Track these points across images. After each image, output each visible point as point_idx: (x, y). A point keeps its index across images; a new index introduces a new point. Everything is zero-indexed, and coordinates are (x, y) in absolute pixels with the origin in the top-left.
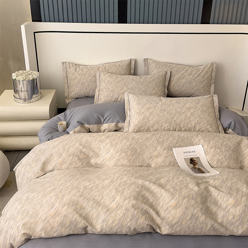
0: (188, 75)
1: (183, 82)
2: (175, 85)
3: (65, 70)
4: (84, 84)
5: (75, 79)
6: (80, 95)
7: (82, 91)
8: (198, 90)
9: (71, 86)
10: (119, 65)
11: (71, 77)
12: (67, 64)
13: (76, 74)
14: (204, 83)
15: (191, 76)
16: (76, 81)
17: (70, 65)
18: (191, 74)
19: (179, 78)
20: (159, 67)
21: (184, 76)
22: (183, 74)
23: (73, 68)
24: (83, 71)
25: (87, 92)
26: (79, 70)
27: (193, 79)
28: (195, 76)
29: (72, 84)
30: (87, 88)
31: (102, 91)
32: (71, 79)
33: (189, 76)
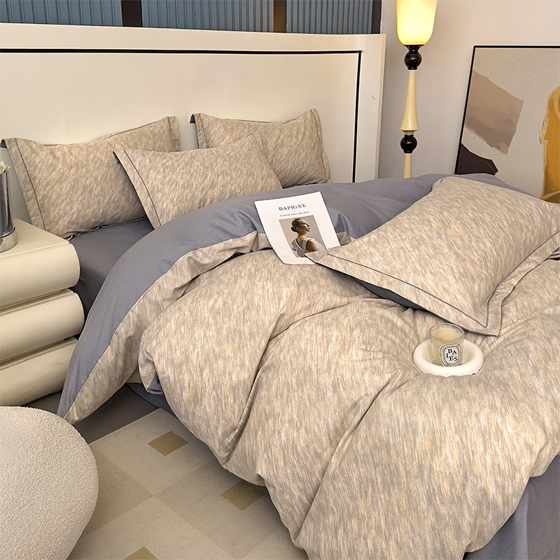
0: (288, 137)
1: (285, 153)
2: (274, 161)
3: (21, 161)
4: (91, 191)
5: (60, 180)
6: (85, 225)
7: (90, 211)
8: (311, 165)
9: (53, 204)
10: (152, 132)
11: (46, 178)
12: (20, 144)
13: (60, 166)
14: (316, 150)
15: (294, 140)
16: (66, 186)
17: (31, 146)
18: (291, 136)
19: (276, 146)
20: (232, 129)
21: (283, 142)
22: (279, 138)
23: (44, 153)
24: (76, 157)
25: (101, 211)
26: (64, 154)
27: (298, 143)
28: (300, 137)
29: (54, 197)
30: (99, 201)
31: (158, 191)
32: (48, 184)
33: (289, 139)
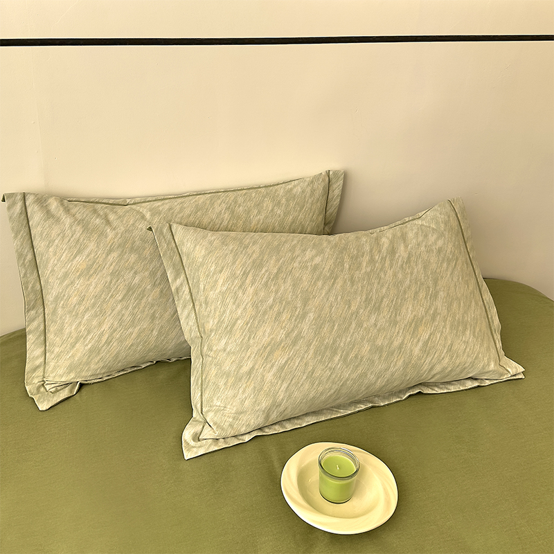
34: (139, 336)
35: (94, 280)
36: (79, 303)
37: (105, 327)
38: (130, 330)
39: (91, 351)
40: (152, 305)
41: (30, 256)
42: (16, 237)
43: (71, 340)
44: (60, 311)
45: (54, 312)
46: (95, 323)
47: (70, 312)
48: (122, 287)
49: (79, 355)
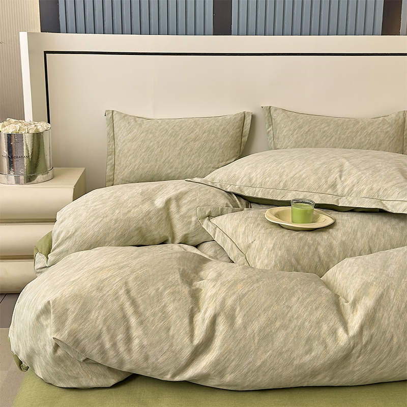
34: (150, 168)
35: (134, 143)
36: (128, 152)
37: (137, 162)
38: (147, 165)
39: (131, 172)
40: (157, 155)
41: (112, 134)
42: (108, 126)
43: (124, 168)
44: (120, 156)
45: (118, 156)
46: (133, 160)
47: (124, 156)
48: (145, 147)
49: (126, 174)
